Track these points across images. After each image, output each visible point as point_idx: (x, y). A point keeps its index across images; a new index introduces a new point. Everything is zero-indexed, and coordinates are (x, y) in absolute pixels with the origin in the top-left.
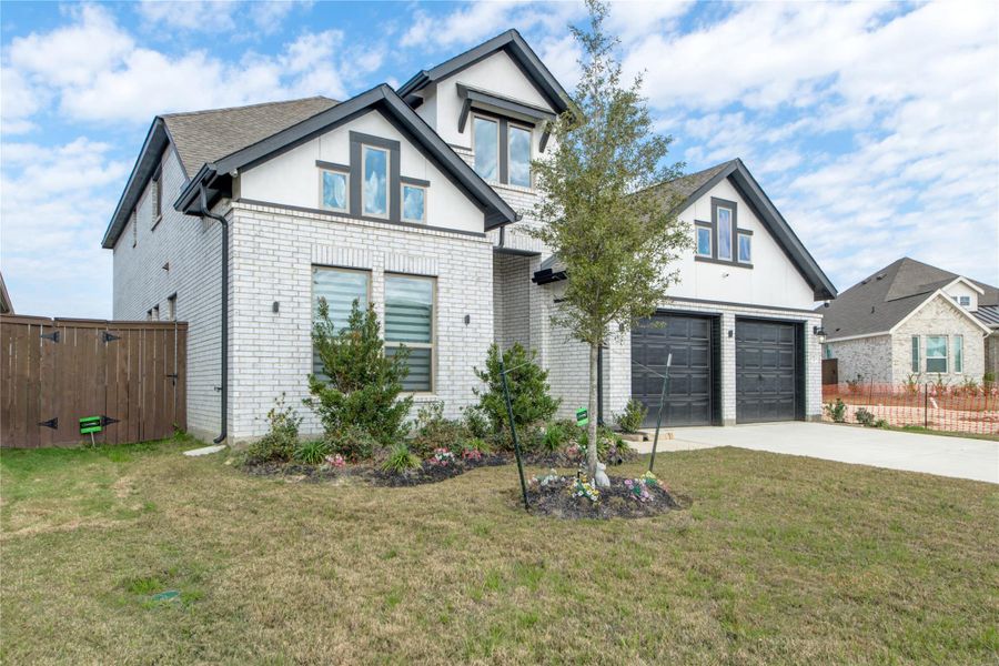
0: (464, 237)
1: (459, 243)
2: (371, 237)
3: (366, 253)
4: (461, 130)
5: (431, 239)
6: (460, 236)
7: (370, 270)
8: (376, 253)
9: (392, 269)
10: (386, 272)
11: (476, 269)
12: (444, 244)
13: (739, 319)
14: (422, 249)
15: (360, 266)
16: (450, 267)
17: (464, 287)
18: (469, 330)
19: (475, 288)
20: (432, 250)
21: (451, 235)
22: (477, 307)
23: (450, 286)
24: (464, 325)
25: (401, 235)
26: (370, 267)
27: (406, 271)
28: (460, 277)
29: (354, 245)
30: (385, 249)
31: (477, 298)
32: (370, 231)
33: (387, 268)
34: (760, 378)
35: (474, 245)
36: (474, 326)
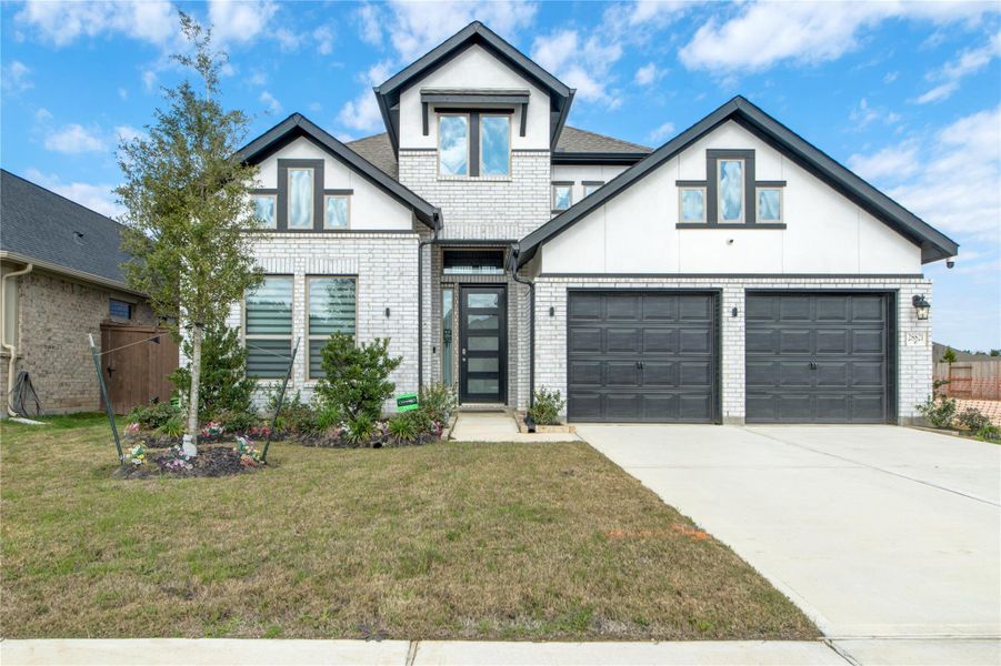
0: (385, 235)
1: (381, 242)
2: (293, 246)
3: (288, 261)
4: (426, 132)
5: (351, 242)
6: (381, 235)
7: (293, 275)
8: (297, 260)
9: (312, 272)
10: (306, 275)
11: (398, 265)
12: (364, 244)
13: (750, 293)
14: (342, 251)
15: (283, 272)
16: (371, 265)
17: (386, 282)
18: (391, 322)
19: (397, 282)
20: (352, 251)
21: (371, 235)
22: (400, 300)
23: (370, 282)
24: (385, 317)
25: (322, 241)
26: (292, 272)
27: (326, 273)
28: (382, 274)
29: (277, 255)
30: (308, 255)
31: (400, 291)
32: (292, 241)
33: (307, 272)
34: (813, 368)
35: (397, 242)
36: (396, 318)
